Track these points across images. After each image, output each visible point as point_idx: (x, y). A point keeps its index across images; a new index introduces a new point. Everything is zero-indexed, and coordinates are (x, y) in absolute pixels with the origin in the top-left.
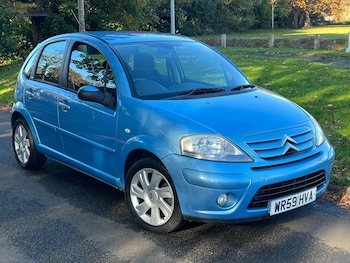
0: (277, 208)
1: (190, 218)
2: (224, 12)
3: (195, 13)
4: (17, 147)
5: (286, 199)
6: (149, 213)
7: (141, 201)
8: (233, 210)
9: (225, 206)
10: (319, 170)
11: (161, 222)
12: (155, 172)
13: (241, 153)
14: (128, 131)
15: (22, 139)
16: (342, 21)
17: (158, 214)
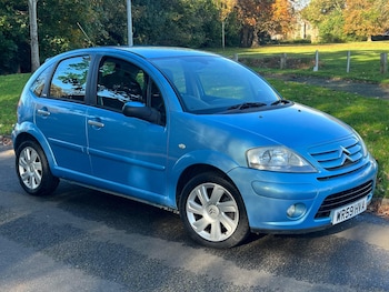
0: (339, 216)
1: (257, 230)
2: (173, 28)
3: (142, 29)
4: (22, 172)
5: (345, 208)
6: (208, 228)
7: (198, 217)
8: (302, 220)
9: (294, 216)
10: (368, 180)
11: (222, 237)
12: (217, 187)
13: (306, 164)
14: (182, 146)
15: (30, 163)
16: (289, 40)
17: (219, 230)
